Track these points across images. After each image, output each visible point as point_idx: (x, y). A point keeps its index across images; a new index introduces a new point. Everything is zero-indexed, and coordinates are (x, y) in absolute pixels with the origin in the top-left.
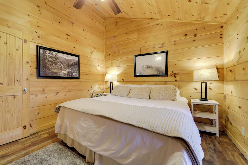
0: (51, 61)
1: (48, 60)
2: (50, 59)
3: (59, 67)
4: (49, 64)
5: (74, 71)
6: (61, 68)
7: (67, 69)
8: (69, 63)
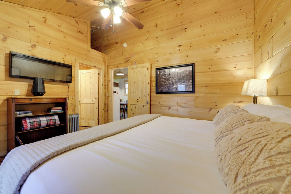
0: (164, 78)
1: (162, 78)
2: (164, 77)
3: (171, 82)
4: (163, 81)
5: (187, 84)
6: (173, 83)
7: (178, 83)
8: (180, 77)
